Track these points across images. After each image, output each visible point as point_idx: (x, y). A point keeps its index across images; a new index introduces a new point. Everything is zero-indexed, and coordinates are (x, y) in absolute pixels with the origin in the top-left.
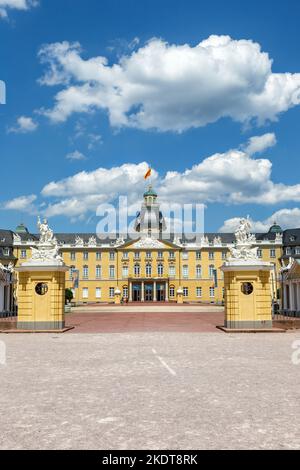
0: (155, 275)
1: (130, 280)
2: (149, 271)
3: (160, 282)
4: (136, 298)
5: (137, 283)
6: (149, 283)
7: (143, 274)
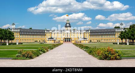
0: (69, 37)
1: (64, 38)
2: (67, 37)
3: (70, 39)
4: (65, 41)
5: (66, 39)
6: (68, 39)
7: (66, 37)
